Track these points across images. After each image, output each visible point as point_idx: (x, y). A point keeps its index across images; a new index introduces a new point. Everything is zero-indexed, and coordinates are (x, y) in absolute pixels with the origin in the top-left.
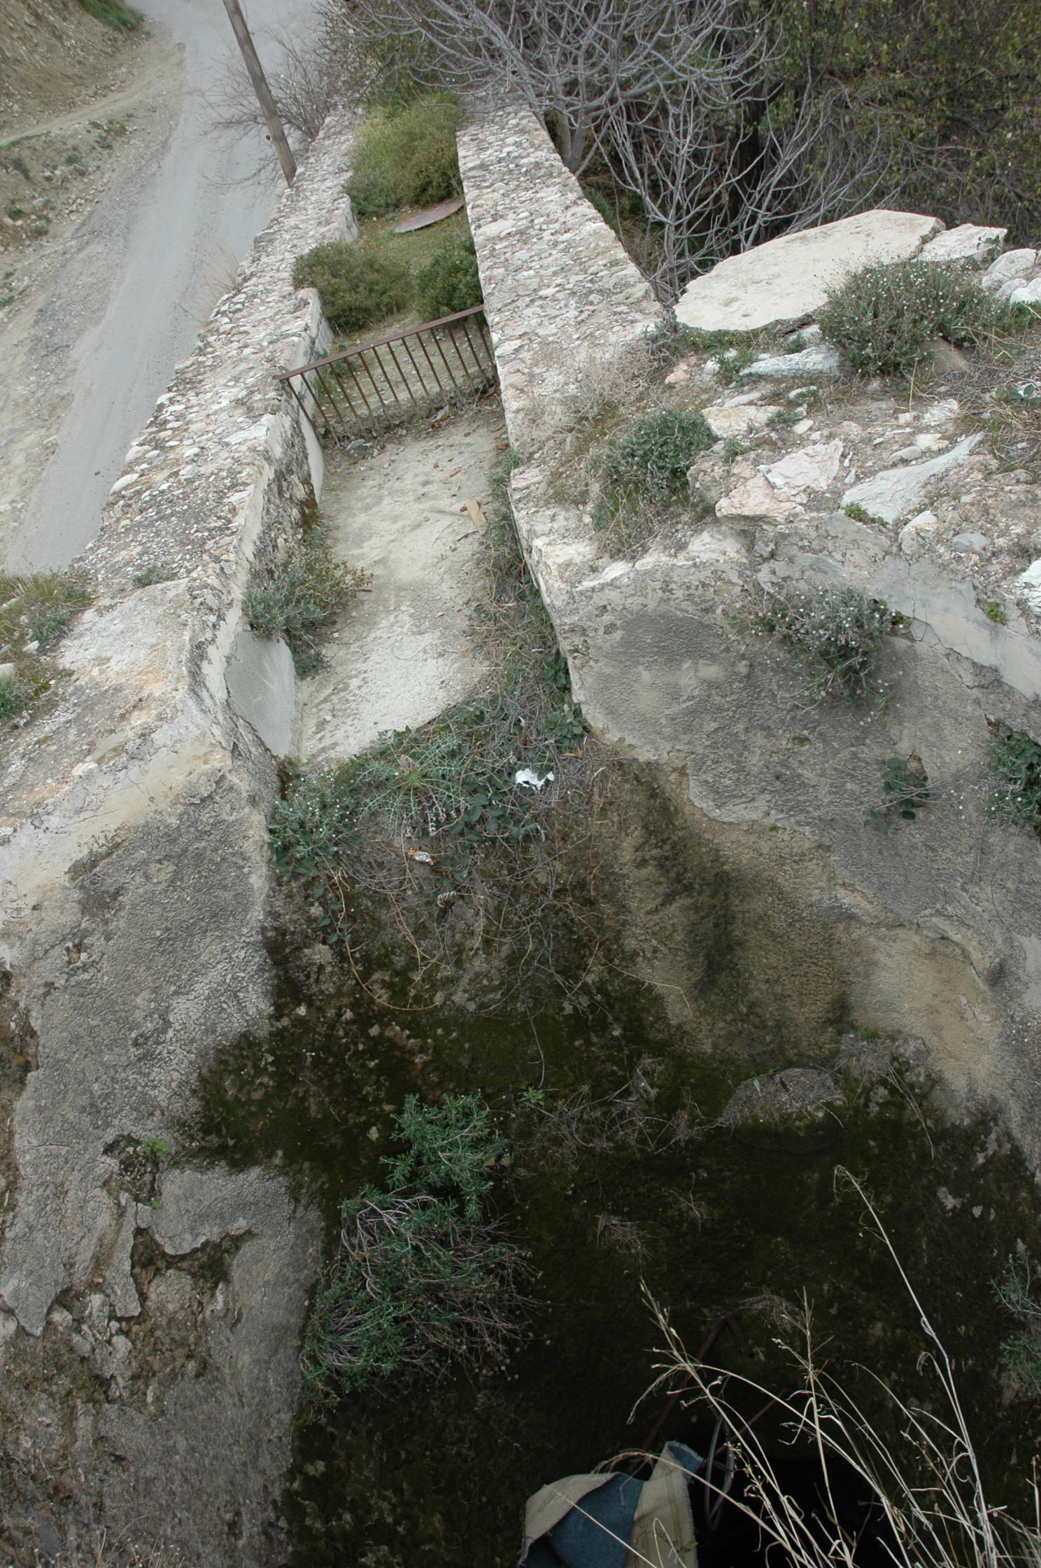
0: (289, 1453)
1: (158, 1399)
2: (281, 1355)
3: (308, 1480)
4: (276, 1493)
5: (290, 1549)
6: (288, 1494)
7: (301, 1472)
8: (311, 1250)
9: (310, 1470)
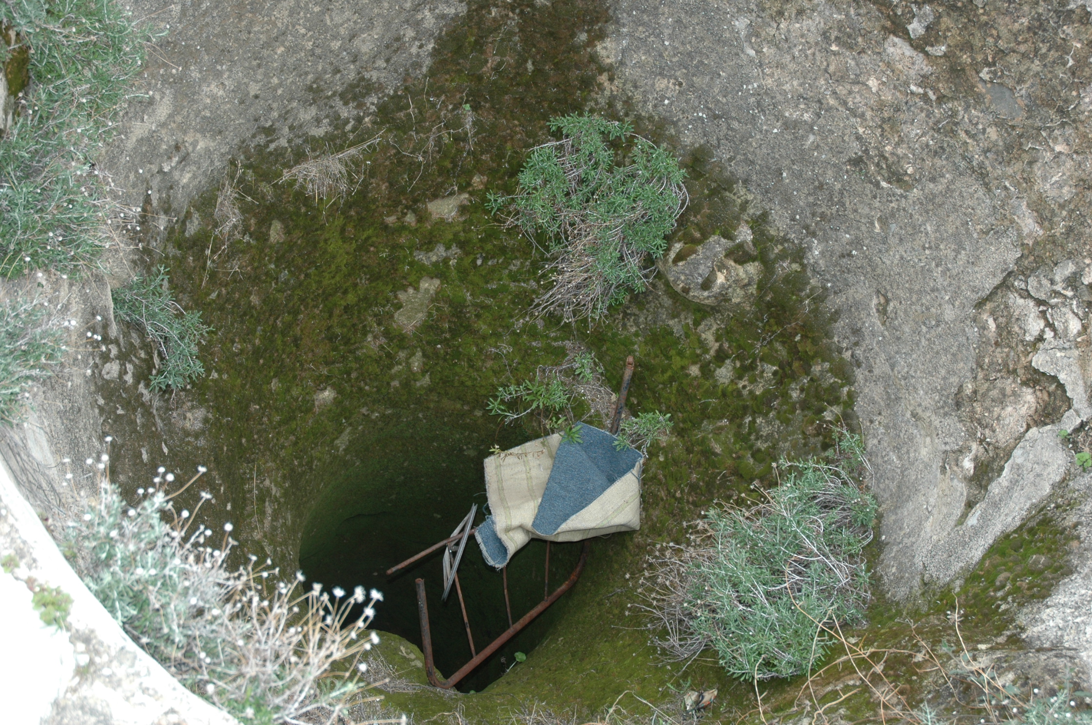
0: (859, 414)
1: (984, 327)
2: (893, 486)
3: (836, 401)
4: (860, 374)
5: (836, 339)
6: (849, 380)
7: (845, 403)
8: (894, 570)
9: (837, 409)
